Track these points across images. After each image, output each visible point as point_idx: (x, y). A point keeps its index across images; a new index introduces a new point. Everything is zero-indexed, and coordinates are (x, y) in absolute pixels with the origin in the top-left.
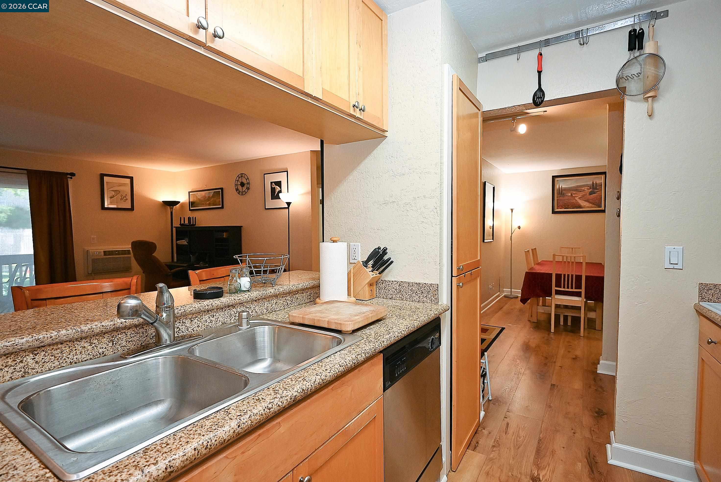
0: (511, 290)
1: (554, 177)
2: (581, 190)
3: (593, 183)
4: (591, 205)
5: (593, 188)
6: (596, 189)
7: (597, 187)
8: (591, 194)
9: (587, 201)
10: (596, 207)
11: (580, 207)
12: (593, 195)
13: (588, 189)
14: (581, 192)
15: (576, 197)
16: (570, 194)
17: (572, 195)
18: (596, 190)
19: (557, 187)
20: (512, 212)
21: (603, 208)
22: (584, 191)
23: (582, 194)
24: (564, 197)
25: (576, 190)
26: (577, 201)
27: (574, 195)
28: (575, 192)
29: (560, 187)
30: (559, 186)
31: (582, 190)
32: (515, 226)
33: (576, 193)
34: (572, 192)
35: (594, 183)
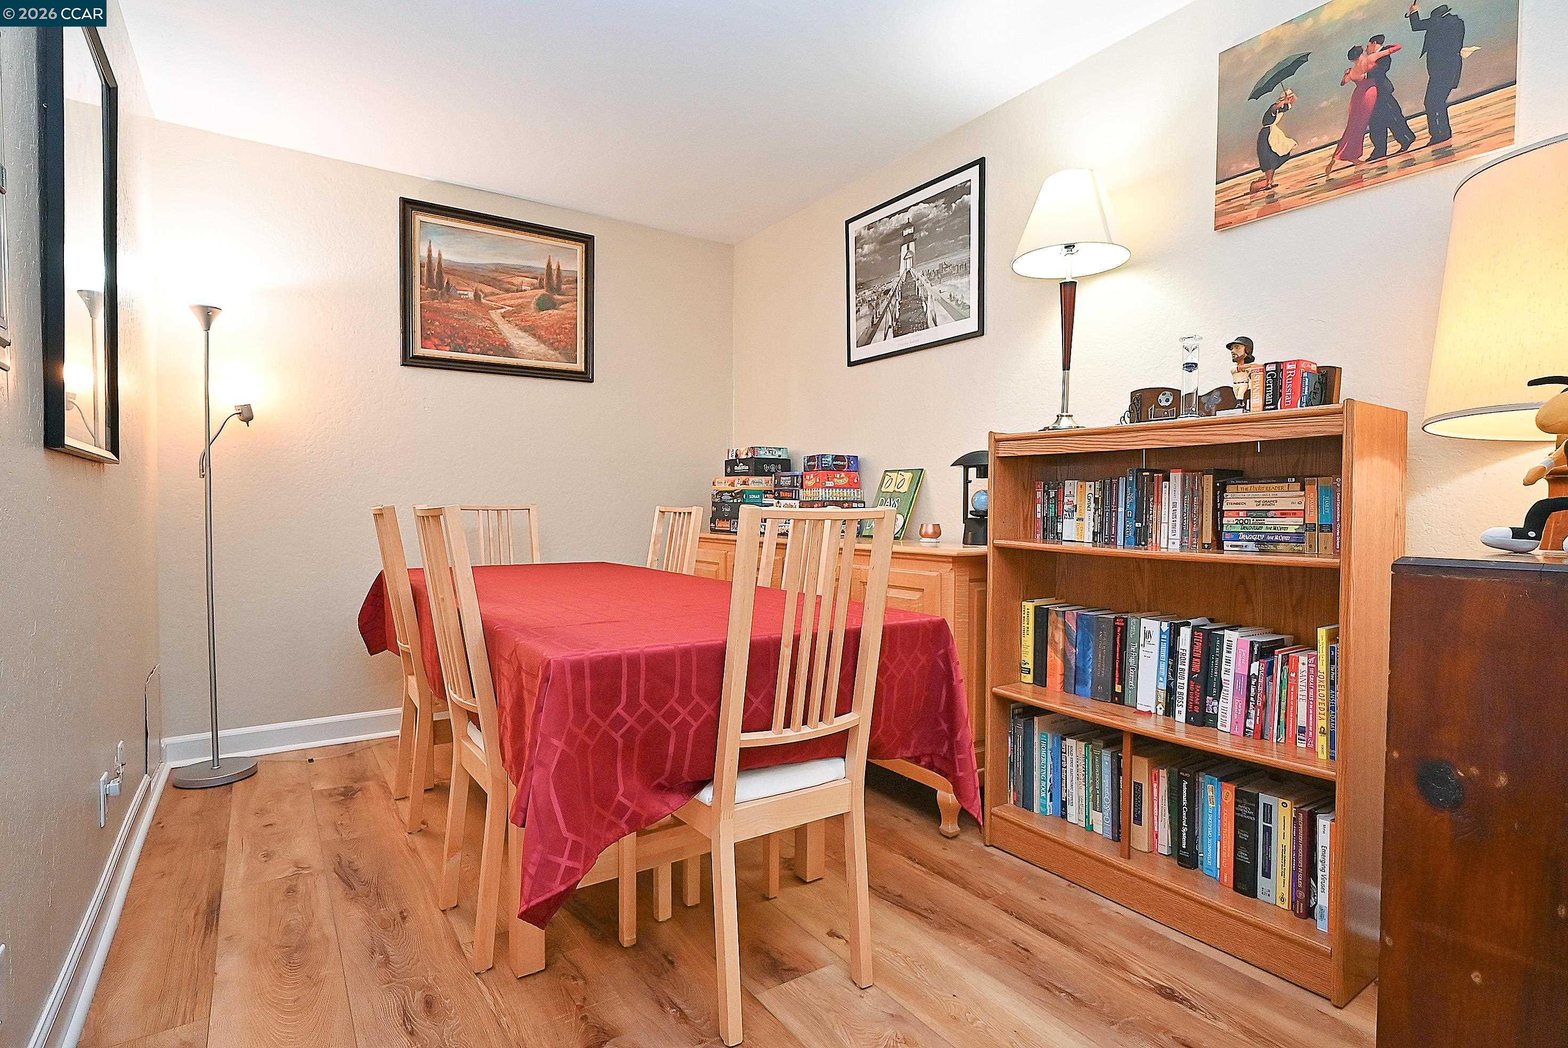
0: (215, 738)
1: (408, 206)
2: (509, 283)
3: (549, 266)
4: (542, 349)
5: (551, 288)
6: (558, 291)
7: (563, 287)
8: (544, 304)
9: (531, 330)
10: (560, 358)
11: (506, 349)
12: (550, 311)
13: (532, 284)
14: (508, 291)
15: (493, 309)
16: (471, 295)
17: (477, 296)
18: (560, 297)
19: (420, 251)
20: (208, 328)
21: (580, 366)
22: (522, 291)
23: (512, 302)
24: (448, 302)
25: (492, 282)
26: (495, 324)
27: (483, 298)
28: (488, 289)
29: (435, 255)
30: (430, 251)
31: (513, 284)
32: (223, 407)
33: (493, 294)
34: (481, 286)
35: (554, 267)
